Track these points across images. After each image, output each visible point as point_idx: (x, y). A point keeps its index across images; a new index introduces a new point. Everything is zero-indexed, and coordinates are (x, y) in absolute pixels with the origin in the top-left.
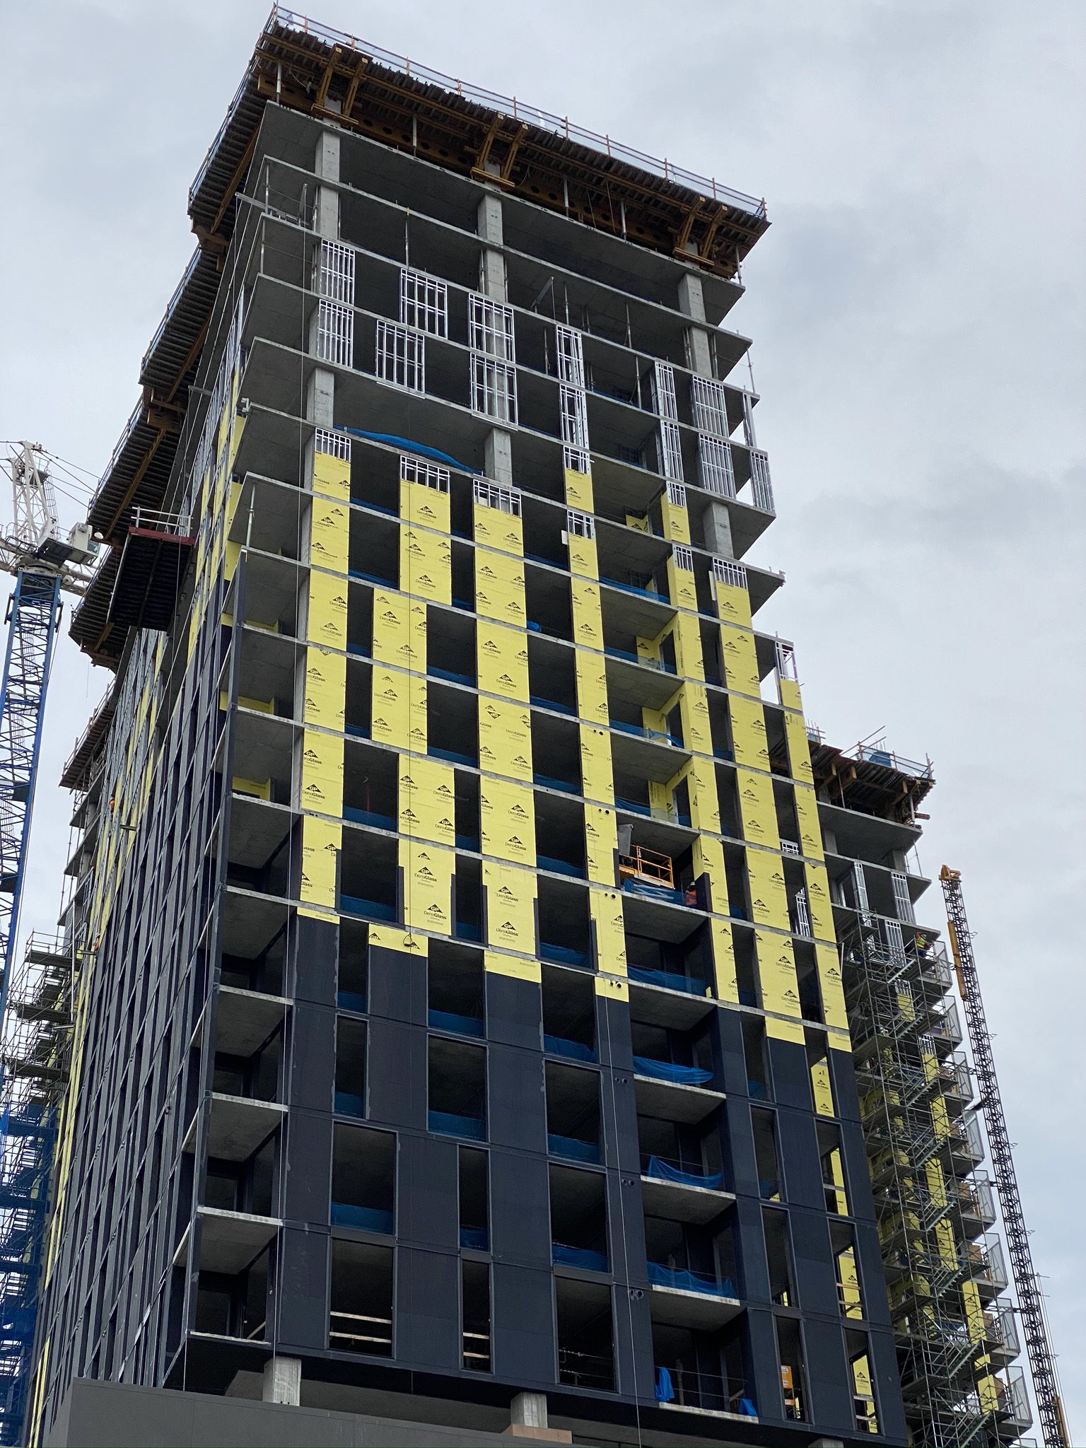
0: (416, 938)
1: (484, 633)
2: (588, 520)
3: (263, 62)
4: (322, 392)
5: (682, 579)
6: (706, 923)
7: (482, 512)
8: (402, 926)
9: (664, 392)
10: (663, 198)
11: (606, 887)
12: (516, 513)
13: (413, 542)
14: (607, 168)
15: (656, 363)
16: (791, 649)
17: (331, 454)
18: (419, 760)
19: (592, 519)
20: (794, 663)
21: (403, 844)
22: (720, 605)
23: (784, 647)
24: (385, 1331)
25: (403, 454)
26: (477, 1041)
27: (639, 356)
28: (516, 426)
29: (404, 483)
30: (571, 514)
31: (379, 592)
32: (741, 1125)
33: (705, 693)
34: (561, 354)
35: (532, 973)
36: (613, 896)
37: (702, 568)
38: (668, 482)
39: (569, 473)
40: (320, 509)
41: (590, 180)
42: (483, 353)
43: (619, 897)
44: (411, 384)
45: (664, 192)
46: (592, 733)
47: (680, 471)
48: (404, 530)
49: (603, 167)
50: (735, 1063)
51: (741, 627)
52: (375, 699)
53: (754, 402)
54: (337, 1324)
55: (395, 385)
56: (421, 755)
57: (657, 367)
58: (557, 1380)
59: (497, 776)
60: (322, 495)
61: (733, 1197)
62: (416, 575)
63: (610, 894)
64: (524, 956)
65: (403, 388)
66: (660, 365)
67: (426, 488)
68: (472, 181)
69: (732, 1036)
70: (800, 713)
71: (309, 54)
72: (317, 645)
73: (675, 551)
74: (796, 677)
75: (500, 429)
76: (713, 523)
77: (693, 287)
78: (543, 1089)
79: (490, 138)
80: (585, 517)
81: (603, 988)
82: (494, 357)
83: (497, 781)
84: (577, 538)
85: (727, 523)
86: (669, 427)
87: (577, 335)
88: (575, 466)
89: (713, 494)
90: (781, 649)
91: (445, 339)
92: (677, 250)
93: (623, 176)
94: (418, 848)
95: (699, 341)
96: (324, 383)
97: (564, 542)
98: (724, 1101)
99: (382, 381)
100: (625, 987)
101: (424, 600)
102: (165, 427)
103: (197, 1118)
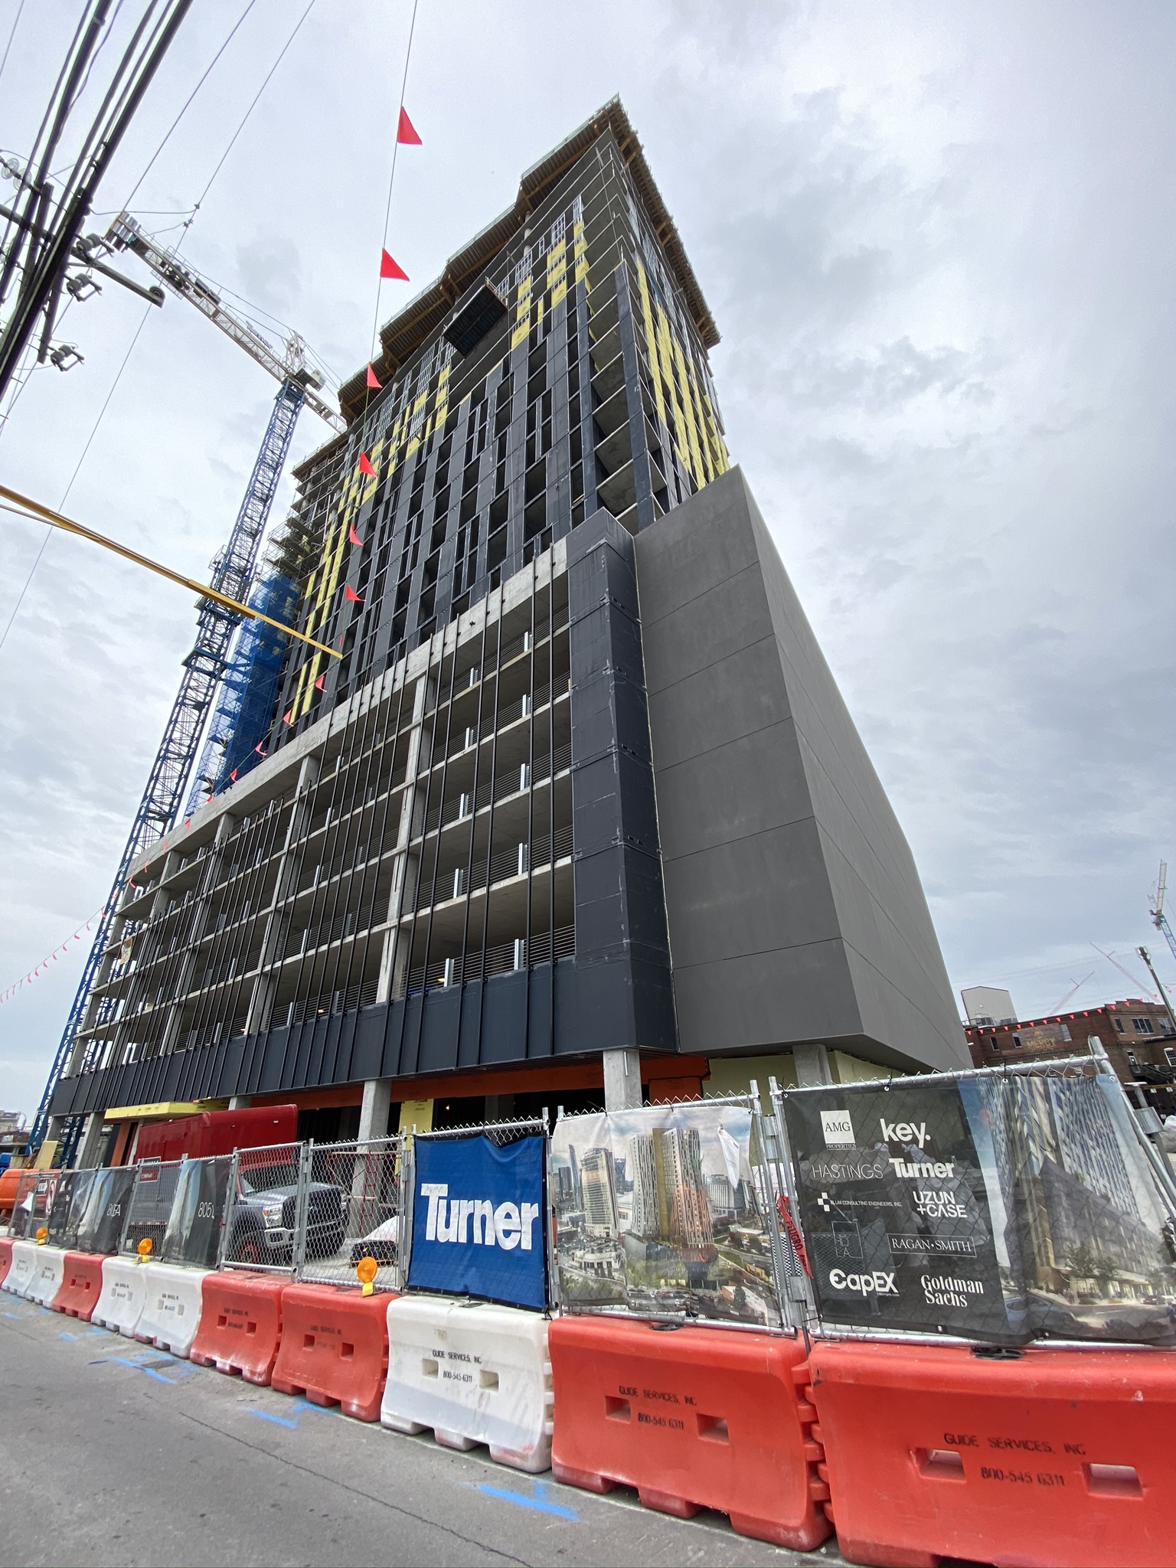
10: (698, 304)
45: (701, 303)
71: (624, 126)
102: (446, 296)
103: (632, 463)
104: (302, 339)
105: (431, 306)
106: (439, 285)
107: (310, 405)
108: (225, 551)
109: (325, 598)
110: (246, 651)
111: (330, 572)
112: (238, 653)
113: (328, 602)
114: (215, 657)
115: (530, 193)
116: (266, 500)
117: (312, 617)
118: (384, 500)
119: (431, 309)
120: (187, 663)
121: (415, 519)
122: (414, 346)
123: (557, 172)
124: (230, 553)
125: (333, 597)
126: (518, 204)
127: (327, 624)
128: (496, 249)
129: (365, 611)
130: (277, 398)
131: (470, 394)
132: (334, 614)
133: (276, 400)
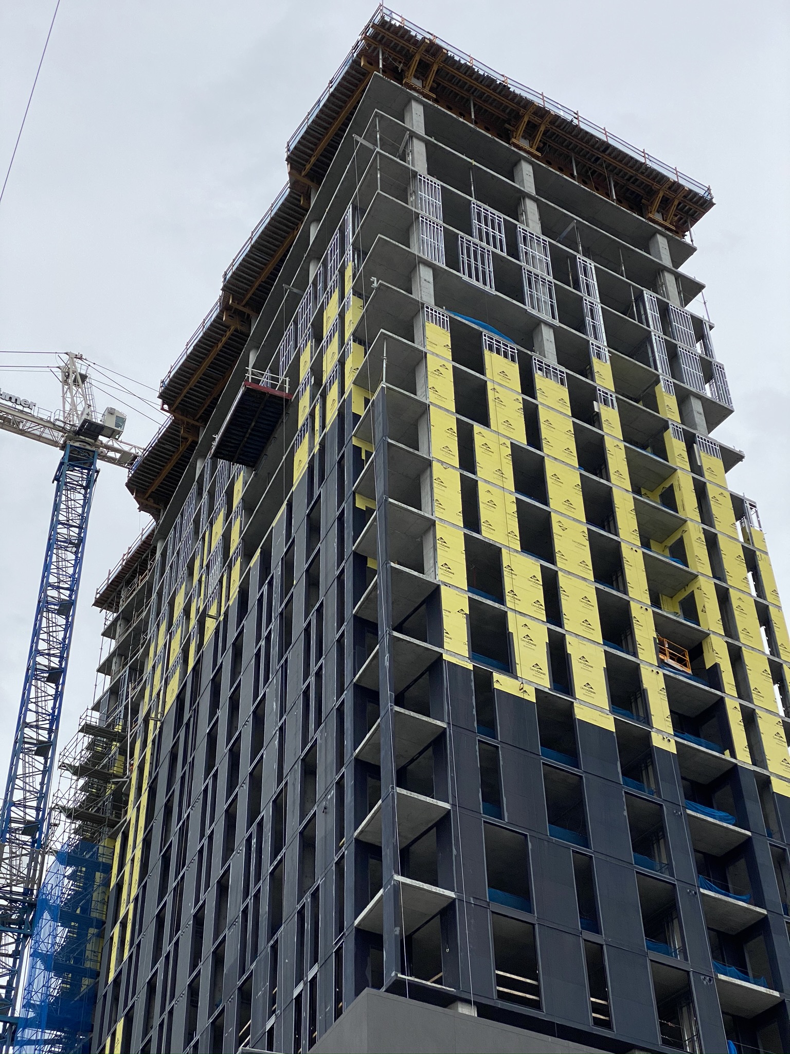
0: (526, 687)
1: (550, 468)
2: (611, 396)
3: (368, 46)
4: (425, 280)
5: (676, 447)
6: (721, 701)
7: (540, 381)
8: (516, 678)
9: (652, 313)
10: (641, 177)
11: (651, 665)
12: (562, 383)
13: (497, 395)
14: (604, 151)
15: (645, 292)
16: (755, 507)
17: (436, 324)
18: (515, 554)
19: (614, 396)
20: (758, 517)
21: (510, 615)
22: (705, 468)
23: (751, 505)
24: (535, 990)
25: (485, 332)
26: (575, 770)
27: (633, 286)
28: (556, 322)
29: (487, 353)
30: (599, 390)
31: (477, 428)
32: (764, 857)
33: (702, 531)
34: (581, 276)
35: (608, 723)
36: (658, 673)
37: (690, 440)
38: (661, 377)
39: (595, 360)
40: (432, 363)
41: (589, 159)
42: (531, 268)
43: (661, 674)
44: (485, 284)
45: (642, 173)
46: (630, 550)
47: (668, 370)
48: (490, 386)
49: (601, 149)
50: (753, 808)
51: (720, 487)
52: (481, 506)
53: (711, 328)
54: (502, 981)
55: (474, 282)
56: (517, 551)
57: (645, 295)
58: (660, 1042)
59: (569, 573)
60: (433, 353)
61: (765, 912)
62: (501, 421)
63: (655, 671)
64: (601, 710)
65: (480, 285)
66: (647, 294)
67: (501, 358)
68: (513, 148)
69: (750, 788)
70: (766, 553)
71: (402, 43)
72: (439, 461)
73: (671, 426)
74: (760, 527)
75: (547, 324)
76: (692, 410)
77: (662, 242)
78: (625, 813)
79: (526, 119)
80: (609, 393)
81: (657, 741)
82: (538, 272)
83: (570, 577)
84: (605, 407)
85: (702, 411)
86: (657, 338)
87: (591, 265)
88: (599, 356)
89: (691, 389)
90: (749, 506)
91: (505, 254)
92: (651, 215)
93: (615, 158)
94: (522, 620)
95: (669, 279)
96: (426, 274)
97: (596, 410)
98: (749, 838)
99: (466, 278)
100: (673, 742)
101: (509, 438)
102: (235, 325)
103: (380, 808)
104: (80, 359)
105: (219, 340)
106: (221, 312)
109: (128, 902)
110: (36, 999)
111: (134, 847)
112: (27, 1005)
113: (131, 906)
116: (56, 676)
117: (117, 930)
119: (220, 345)
121: (210, 781)
122: (215, 395)
125: (136, 899)
126: (294, 184)
127: (130, 957)
129: (164, 952)
130: (57, 478)
131: (259, 550)
132: (136, 942)
133: (56, 482)
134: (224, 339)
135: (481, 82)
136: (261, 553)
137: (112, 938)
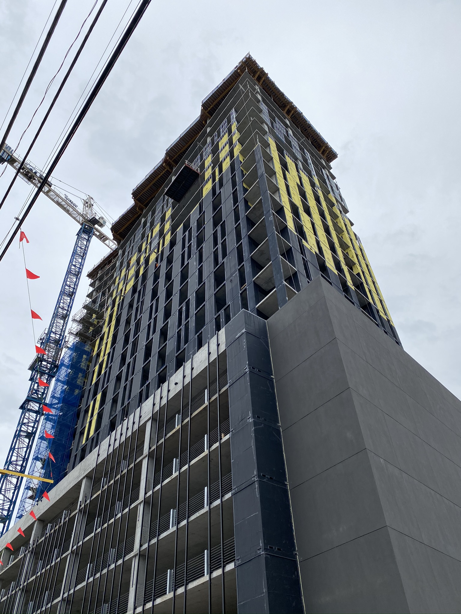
0: (312, 249)
1: (307, 195)
3: (242, 65)
5: (337, 211)
6: (362, 283)
7: (301, 172)
8: (308, 244)
10: (318, 140)
11: (343, 263)
12: (306, 176)
14: (309, 127)
17: (271, 139)
19: (320, 188)
20: (361, 242)
21: (304, 226)
22: (345, 221)
25: (284, 149)
27: (319, 165)
28: (302, 160)
29: (285, 155)
30: (316, 184)
31: (287, 172)
35: (336, 272)
41: (303, 129)
42: (293, 143)
44: (282, 138)
47: (332, 191)
48: (287, 163)
51: (350, 228)
52: (291, 193)
53: (340, 189)
56: (303, 211)
57: (322, 169)
60: (272, 145)
62: (292, 174)
64: (333, 267)
67: (290, 159)
69: (375, 311)
71: (254, 67)
72: (277, 173)
73: (335, 205)
76: (339, 205)
77: (324, 161)
81: (349, 284)
82: (295, 146)
83: (318, 226)
86: (327, 181)
87: (308, 153)
88: (314, 176)
89: (338, 200)
91: (286, 136)
93: (312, 131)
94: (308, 230)
95: (327, 171)
97: (316, 189)
99: (277, 134)
100: (353, 287)
101: (295, 180)
102: (168, 168)
104: (92, 199)
105: (160, 174)
106: (163, 163)
107: (96, 235)
108: (46, 332)
109: (104, 355)
110: (58, 395)
111: (108, 338)
112: (53, 397)
113: (106, 357)
114: (39, 401)
115: (207, 109)
116: (72, 295)
117: (97, 368)
118: (138, 290)
119: (159, 176)
120: (22, 407)
121: (154, 302)
122: (152, 196)
123: (221, 96)
124: (50, 332)
125: (109, 354)
126: (202, 116)
127: (105, 373)
128: (193, 140)
129: (127, 363)
130: (78, 234)
131: (182, 224)
132: (109, 366)
133: (77, 236)
134: (161, 174)
135: (276, 90)
136: (183, 225)
137: (94, 371)
